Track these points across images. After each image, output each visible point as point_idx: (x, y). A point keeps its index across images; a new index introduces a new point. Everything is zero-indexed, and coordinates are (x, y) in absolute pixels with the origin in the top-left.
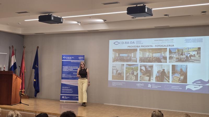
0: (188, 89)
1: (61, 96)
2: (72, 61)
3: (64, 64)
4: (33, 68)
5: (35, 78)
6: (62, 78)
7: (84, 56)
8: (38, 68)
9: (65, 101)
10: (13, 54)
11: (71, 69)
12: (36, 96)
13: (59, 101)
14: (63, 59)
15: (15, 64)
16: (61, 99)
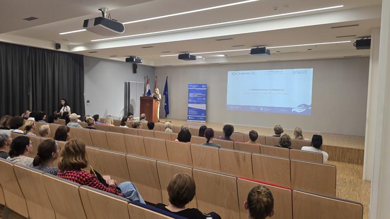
0: (294, 111)
1: (188, 117)
2: (197, 89)
3: (190, 91)
4: (164, 94)
5: (166, 103)
6: (189, 103)
7: (206, 85)
8: (167, 94)
9: (191, 121)
10: (148, 83)
11: (196, 95)
12: (166, 117)
13: (186, 120)
14: (189, 87)
15: (149, 91)
16: (188, 119)
